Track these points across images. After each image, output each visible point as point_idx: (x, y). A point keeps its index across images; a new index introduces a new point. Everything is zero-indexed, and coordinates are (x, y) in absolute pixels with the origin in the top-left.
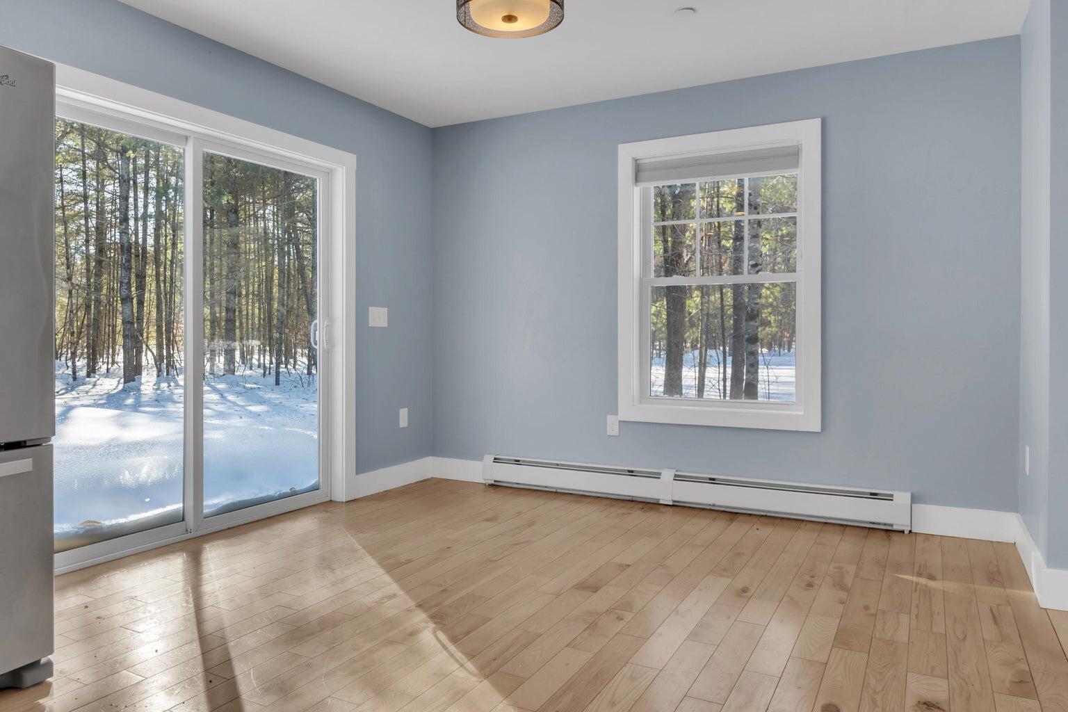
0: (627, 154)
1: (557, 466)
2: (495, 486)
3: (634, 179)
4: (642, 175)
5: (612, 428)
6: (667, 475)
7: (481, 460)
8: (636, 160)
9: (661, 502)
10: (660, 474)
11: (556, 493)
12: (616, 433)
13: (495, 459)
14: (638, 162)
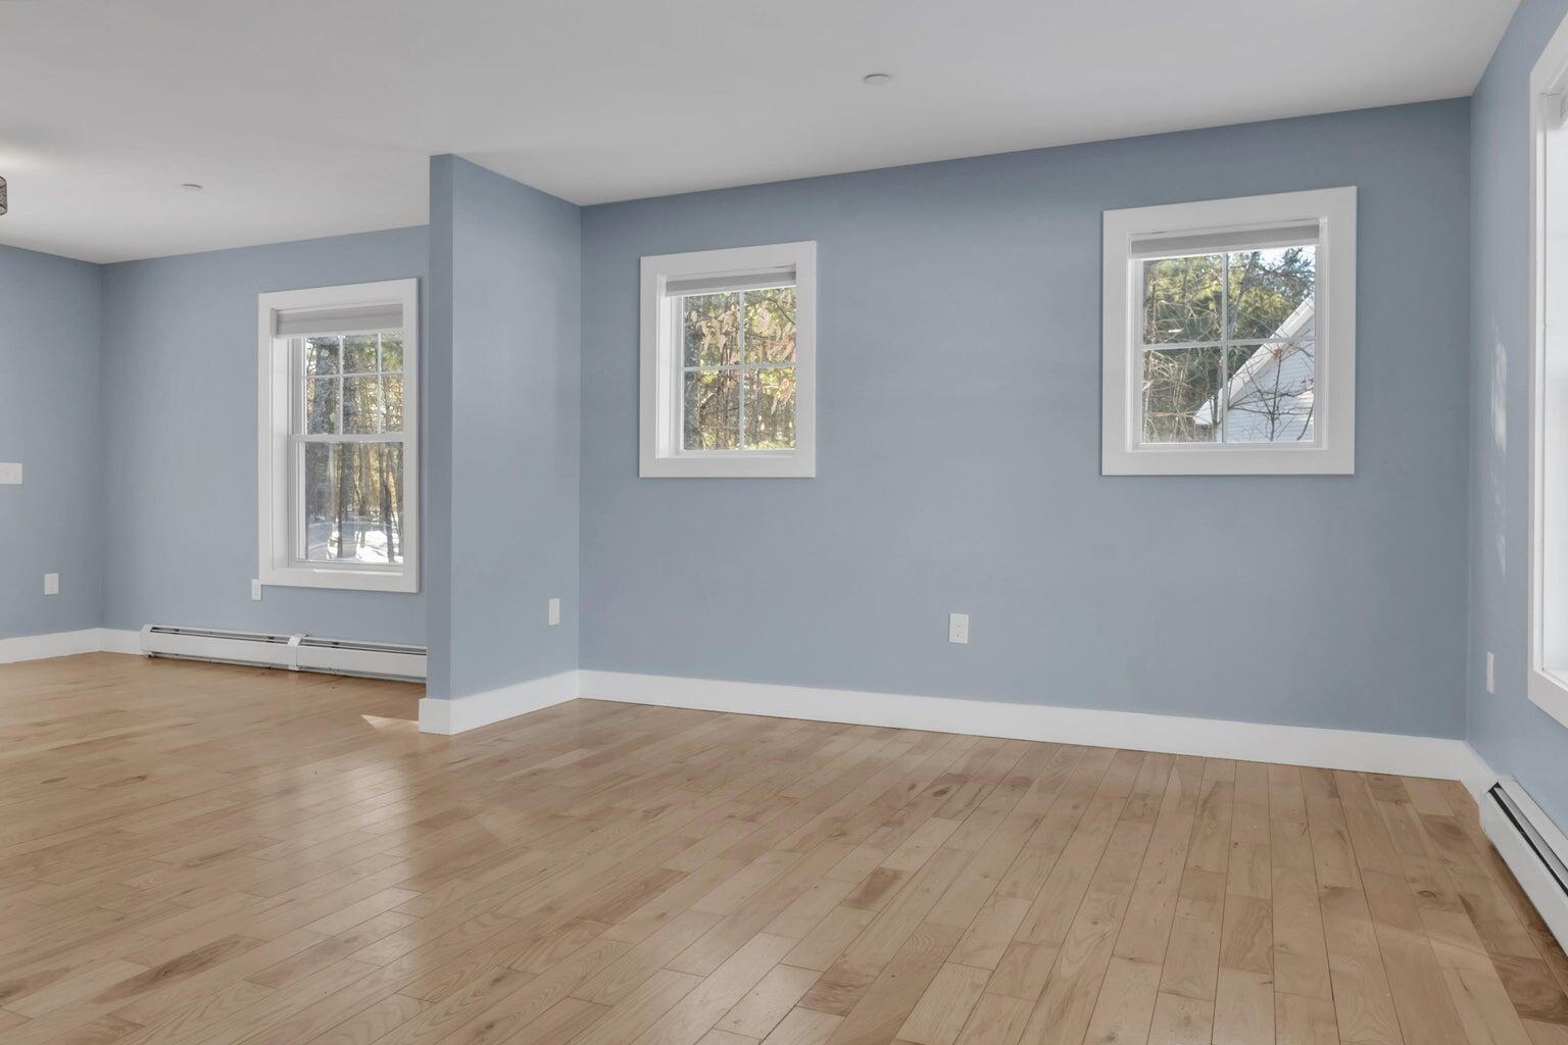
0: (269, 302)
1: (210, 634)
2: (155, 657)
3: (275, 329)
4: (283, 327)
5: (256, 595)
6: (294, 641)
7: (139, 630)
8: (278, 311)
9: (290, 668)
10: (288, 639)
11: (210, 662)
12: (259, 598)
13: (154, 628)
14: (280, 313)
